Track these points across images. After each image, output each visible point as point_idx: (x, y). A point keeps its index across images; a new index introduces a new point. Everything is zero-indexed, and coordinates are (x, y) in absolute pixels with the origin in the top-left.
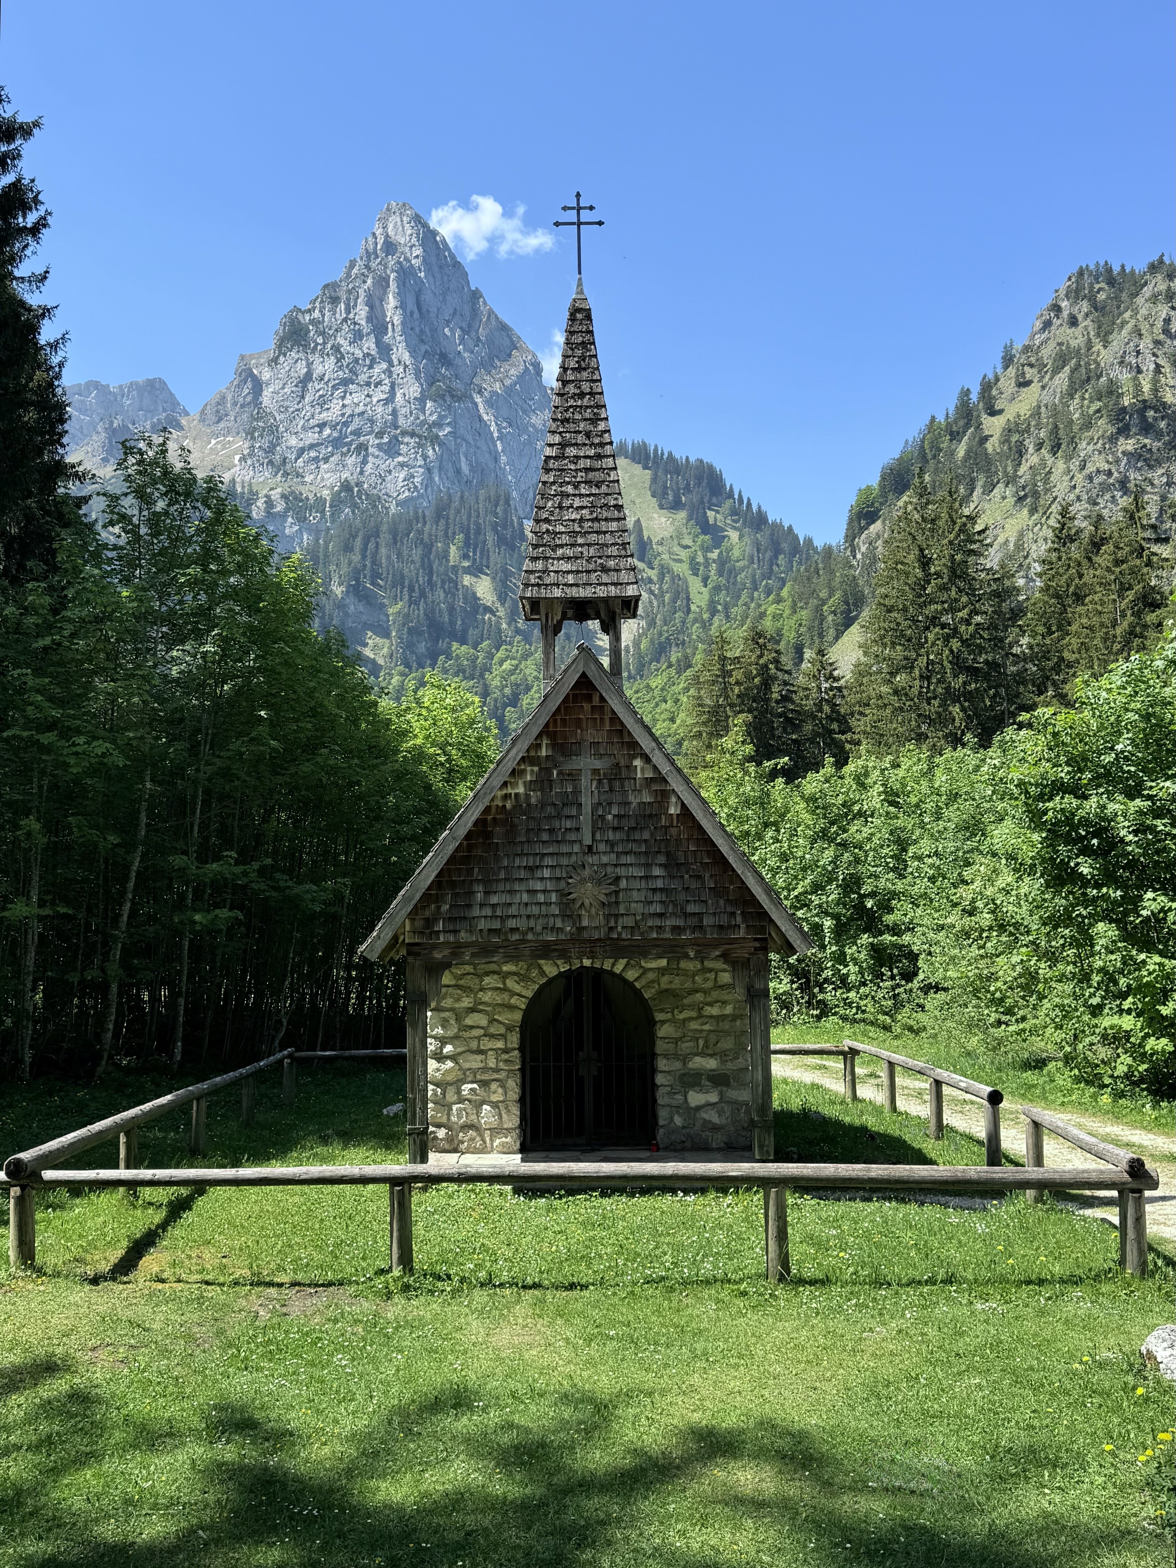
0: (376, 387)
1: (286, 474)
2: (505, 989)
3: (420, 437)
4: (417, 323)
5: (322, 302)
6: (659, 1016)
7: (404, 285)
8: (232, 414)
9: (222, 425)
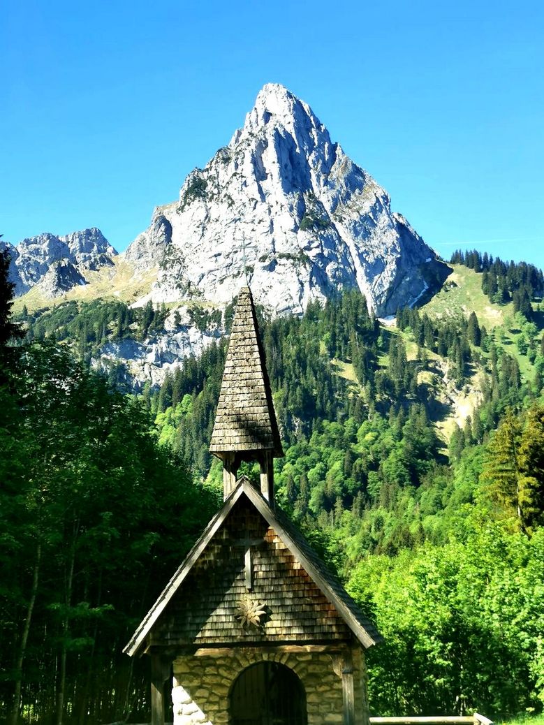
0: (259, 223)
1: (191, 293)
2: (218, 675)
3: (294, 258)
4: (290, 173)
5: (217, 162)
6: (308, 690)
7: (279, 146)
8: (150, 251)
9: (142, 260)
